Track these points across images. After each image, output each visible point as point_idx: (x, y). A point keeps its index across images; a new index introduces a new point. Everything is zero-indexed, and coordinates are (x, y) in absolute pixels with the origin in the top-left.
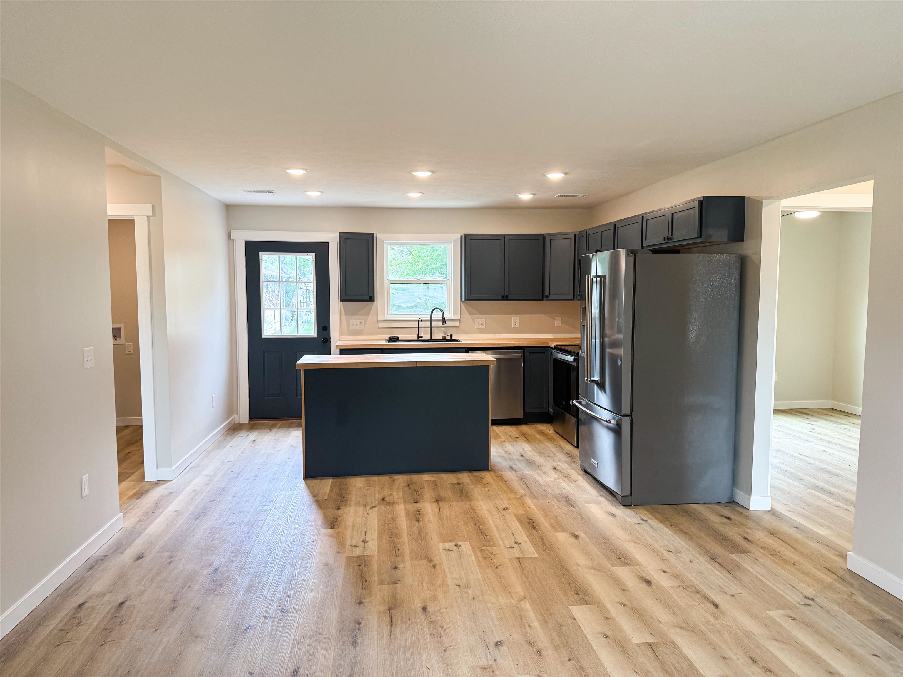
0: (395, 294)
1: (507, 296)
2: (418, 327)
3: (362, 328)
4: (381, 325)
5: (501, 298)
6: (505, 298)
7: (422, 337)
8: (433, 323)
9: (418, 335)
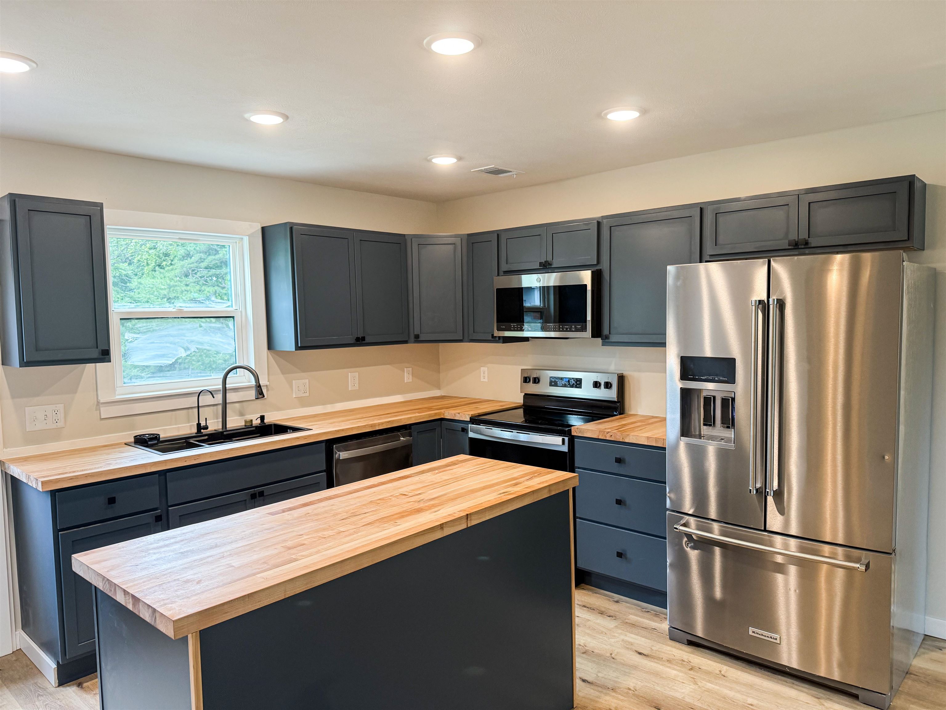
0: (131, 342)
1: (363, 339)
2: (198, 407)
3: (61, 424)
4: (106, 412)
5: (353, 341)
6: (360, 341)
7: (206, 428)
8: (228, 395)
9: (199, 425)
